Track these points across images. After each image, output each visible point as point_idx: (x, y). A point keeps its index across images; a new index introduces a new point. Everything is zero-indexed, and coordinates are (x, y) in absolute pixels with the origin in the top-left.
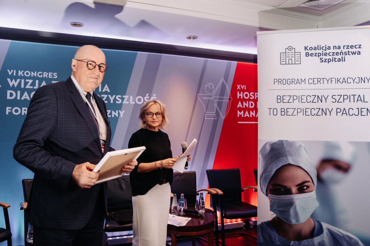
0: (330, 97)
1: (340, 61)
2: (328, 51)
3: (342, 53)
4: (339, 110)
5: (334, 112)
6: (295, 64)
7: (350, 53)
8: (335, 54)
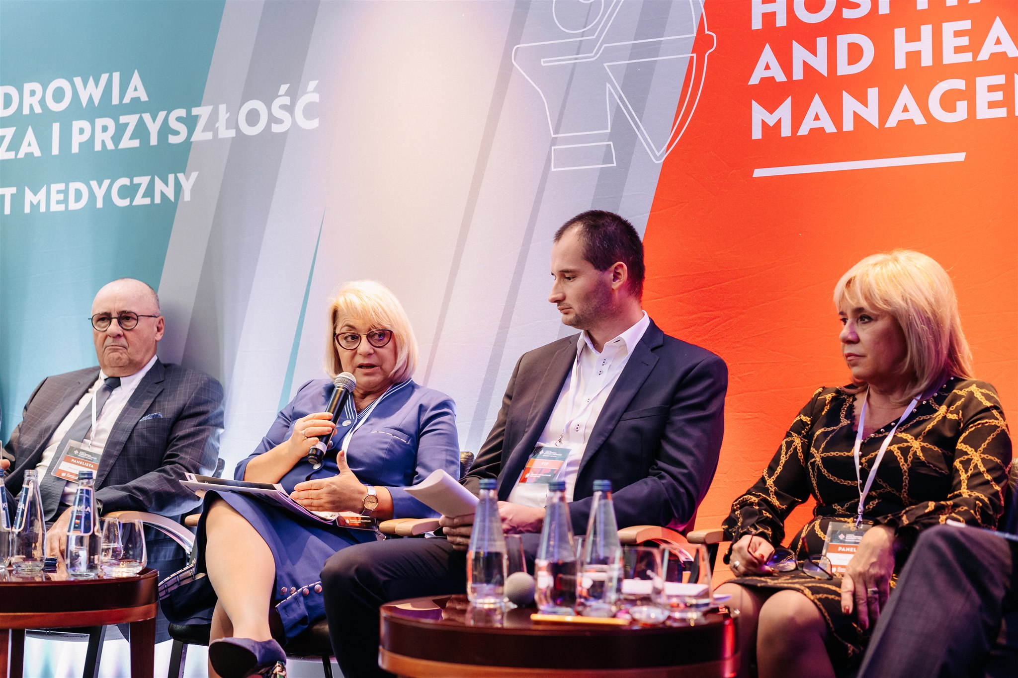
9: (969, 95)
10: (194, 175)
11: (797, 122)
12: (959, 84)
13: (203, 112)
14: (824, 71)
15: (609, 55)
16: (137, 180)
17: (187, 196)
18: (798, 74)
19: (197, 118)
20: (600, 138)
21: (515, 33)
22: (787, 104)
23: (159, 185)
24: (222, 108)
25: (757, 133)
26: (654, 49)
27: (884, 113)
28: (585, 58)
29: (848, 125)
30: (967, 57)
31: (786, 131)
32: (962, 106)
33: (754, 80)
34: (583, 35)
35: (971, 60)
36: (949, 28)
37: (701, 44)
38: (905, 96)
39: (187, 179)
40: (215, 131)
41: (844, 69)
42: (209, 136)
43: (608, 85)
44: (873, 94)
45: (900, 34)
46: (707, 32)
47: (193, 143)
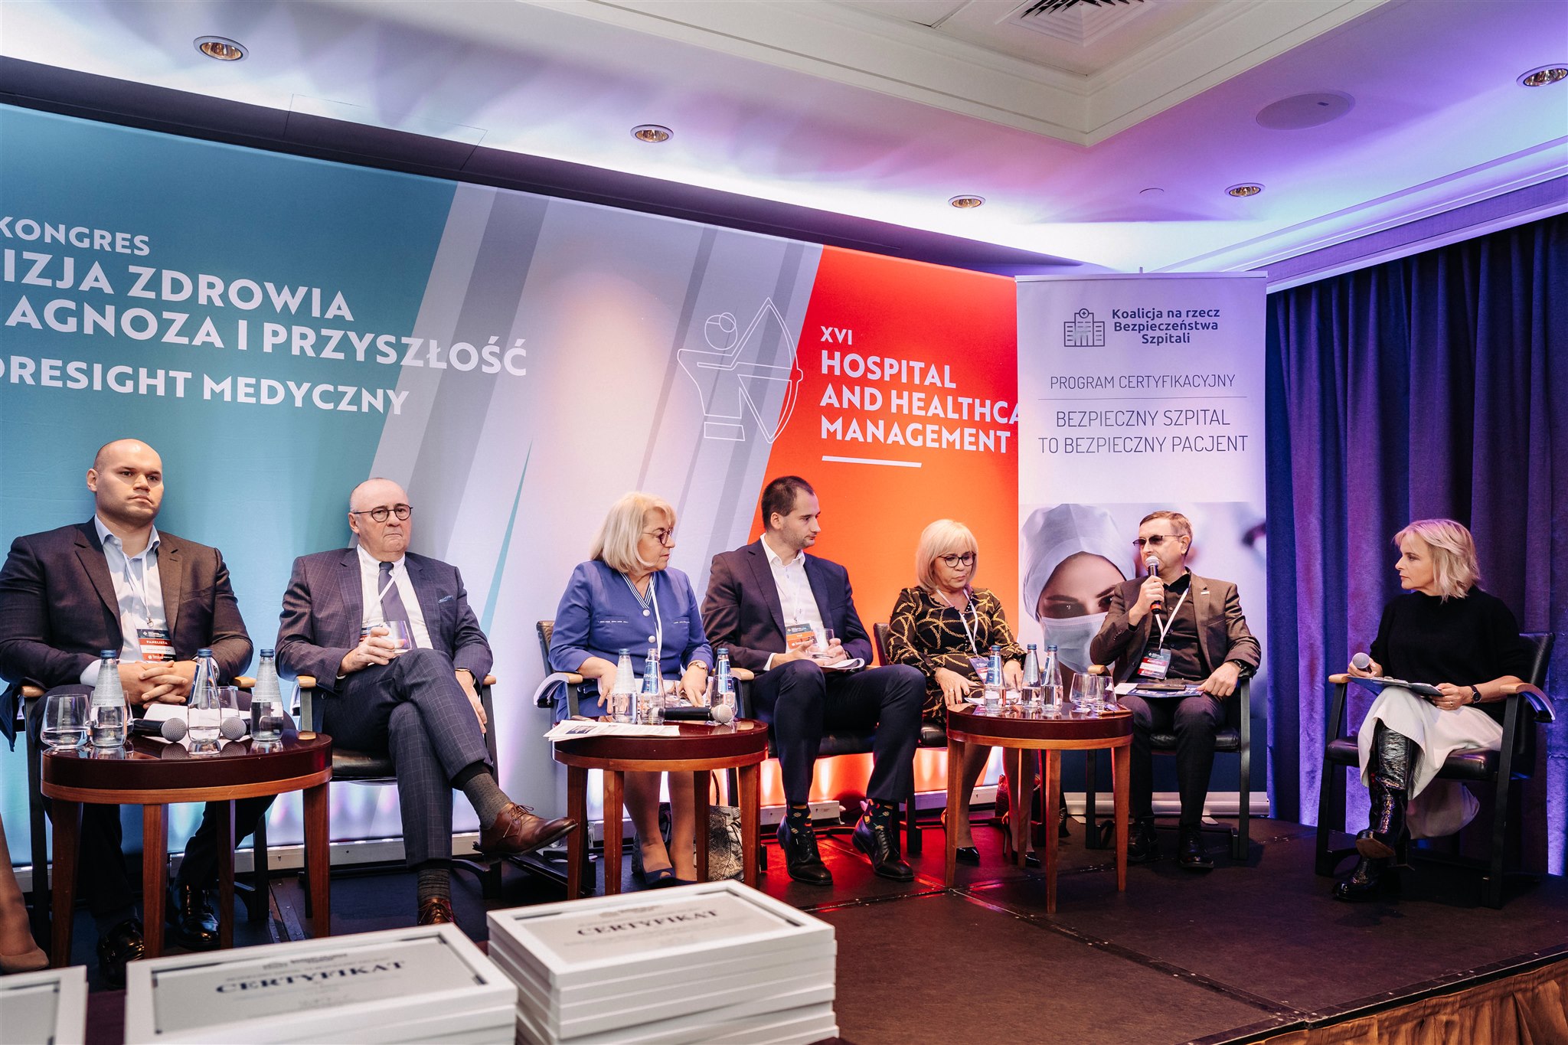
0: (1160, 415)
1: (1180, 342)
2: (1157, 321)
3: (1183, 326)
4: (1177, 441)
5: (1168, 445)
6: (1094, 346)
7: (1198, 327)
8: (1170, 327)
9: (923, 433)
10: (404, 394)
11: (844, 433)
12: (919, 426)
13: (414, 343)
14: (858, 405)
15: (740, 368)
16: (341, 388)
17: (397, 409)
18: (845, 405)
19: (407, 346)
20: (735, 421)
21: (679, 341)
22: (840, 420)
23: (366, 397)
24: (433, 343)
25: (824, 436)
26: (768, 372)
27: (886, 435)
28: (725, 368)
29: (870, 439)
30: (923, 413)
31: (839, 437)
32: (920, 438)
33: (823, 403)
34: (724, 352)
35: (924, 414)
36: (916, 395)
37: (794, 375)
38: (896, 429)
39: (397, 396)
40: (427, 361)
41: (868, 407)
42: (420, 363)
43: (740, 389)
44: (881, 423)
45: (894, 393)
46: (798, 369)
47: (403, 369)
